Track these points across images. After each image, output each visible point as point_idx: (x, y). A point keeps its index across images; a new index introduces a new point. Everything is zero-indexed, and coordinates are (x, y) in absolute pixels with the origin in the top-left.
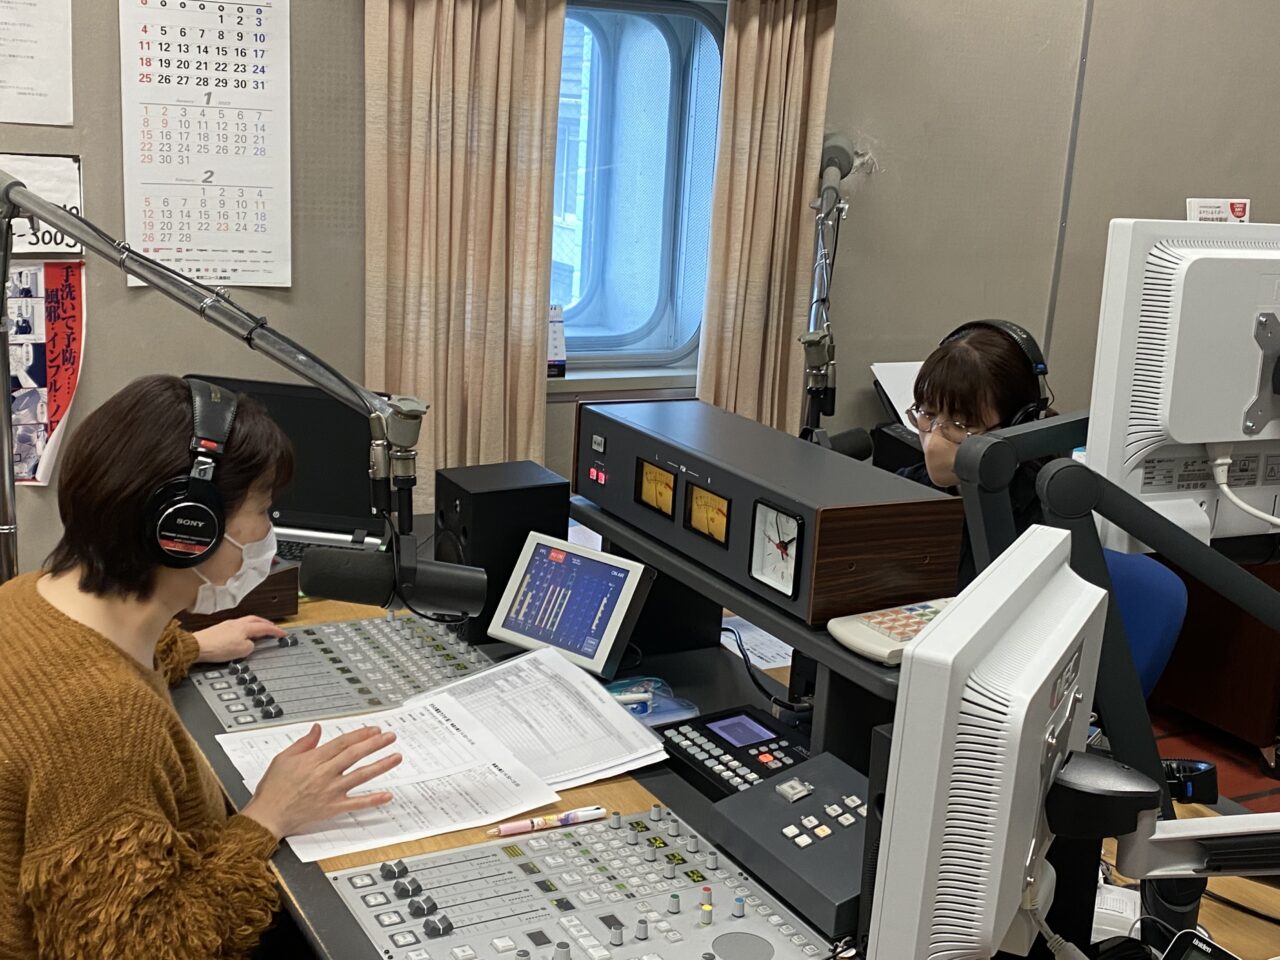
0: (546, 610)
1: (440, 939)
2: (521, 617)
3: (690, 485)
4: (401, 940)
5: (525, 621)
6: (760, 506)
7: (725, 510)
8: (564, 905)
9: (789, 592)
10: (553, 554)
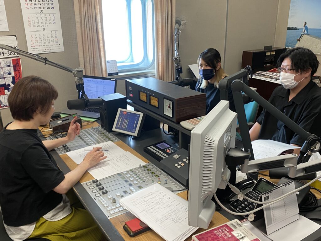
0: (124, 124)
1: (105, 195)
3: (150, 96)
4: (97, 196)
5: (120, 127)
6: (164, 99)
7: (157, 100)
8: (130, 185)
9: (171, 116)
10: (124, 112)
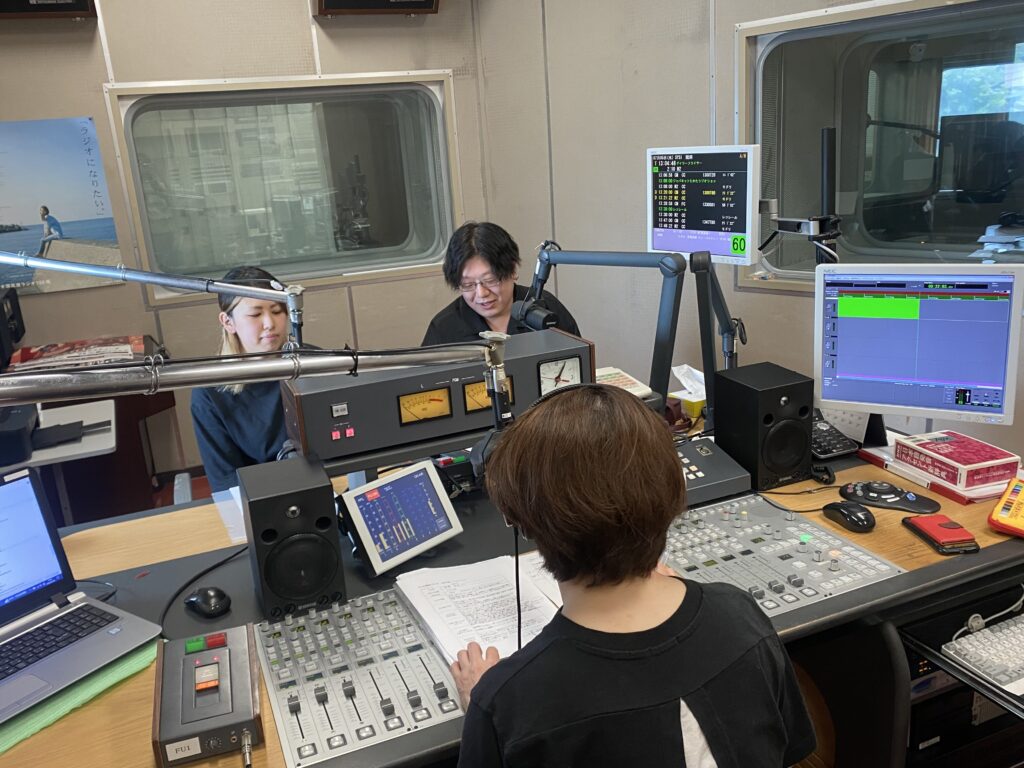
2: (387, 547)
3: (465, 386)
5: (392, 546)
6: (543, 366)
10: (369, 496)
